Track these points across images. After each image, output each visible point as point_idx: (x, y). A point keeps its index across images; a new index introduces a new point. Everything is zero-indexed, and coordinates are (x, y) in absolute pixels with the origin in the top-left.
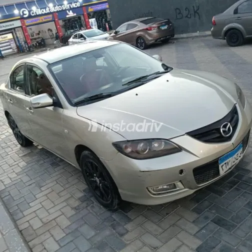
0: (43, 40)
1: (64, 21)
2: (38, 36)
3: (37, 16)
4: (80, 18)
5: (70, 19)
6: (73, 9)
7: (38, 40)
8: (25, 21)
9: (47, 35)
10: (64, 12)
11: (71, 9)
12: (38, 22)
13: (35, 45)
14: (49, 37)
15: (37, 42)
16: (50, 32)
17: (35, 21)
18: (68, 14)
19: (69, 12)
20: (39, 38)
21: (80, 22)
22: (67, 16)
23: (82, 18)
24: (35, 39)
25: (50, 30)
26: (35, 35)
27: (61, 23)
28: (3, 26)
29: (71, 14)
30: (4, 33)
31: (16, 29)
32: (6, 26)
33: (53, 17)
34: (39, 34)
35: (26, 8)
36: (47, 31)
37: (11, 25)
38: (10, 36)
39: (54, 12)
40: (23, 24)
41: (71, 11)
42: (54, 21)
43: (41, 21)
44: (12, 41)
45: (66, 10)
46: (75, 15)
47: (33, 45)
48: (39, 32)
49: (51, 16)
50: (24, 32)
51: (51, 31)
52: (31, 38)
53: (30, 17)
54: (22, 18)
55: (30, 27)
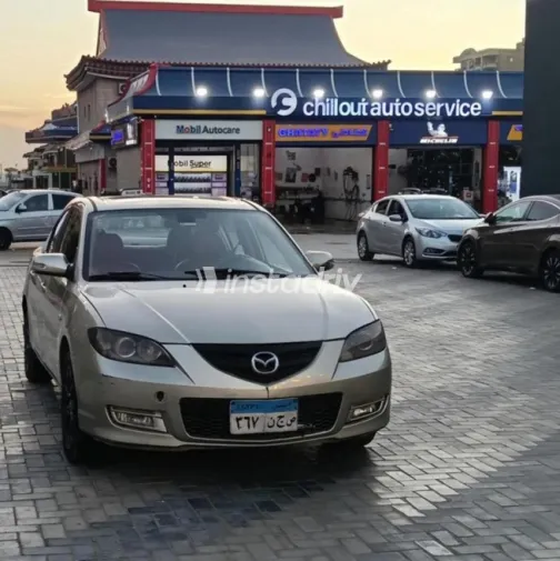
0: (321, 200)
1: (411, 153)
2: (307, 184)
3: (321, 119)
4: (468, 155)
5: (434, 150)
6: (452, 123)
7: (301, 196)
8: (279, 127)
9: (337, 188)
10: (418, 124)
11: (444, 119)
12: (321, 138)
13: (287, 208)
14: (340, 193)
15: (298, 202)
16: (349, 178)
17: (311, 133)
18: (428, 135)
19: (435, 128)
20: (309, 190)
21: (467, 169)
22: (423, 141)
23: (478, 158)
24: (296, 191)
25: (352, 173)
26: (299, 175)
27: (397, 156)
28: (206, 130)
29: (440, 135)
30: (204, 149)
31: (243, 146)
32: (216, 130)
33: (374, 131)
34: (312, 178)
35: (295, 90)
36: (340, 173)
37: (230, 131)
38: (218, 163)
39: (382, 118)
40: (268, 134)
41: (442, 128)
42: (374, 147)
43: (328, 138)
44: (219, 179)
45: (425, 118)
46: (454, 141)
47: (283, 207)
48: (318, 171)
49: (368, 128)
50: (265, 160)
51: (355, 176)
52: (282, 183)
53: (297, 117)
54: (270, 117)
55: (292, 150)
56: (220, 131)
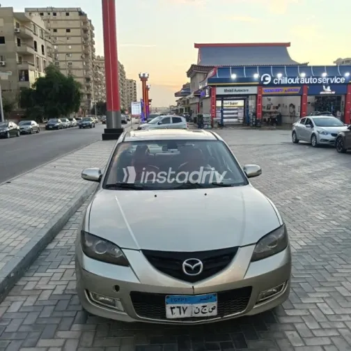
1: (317, 98)
2: (274, 110)
3: (280, 85)
4: (339, 98)
5: (326, 97)
6: (333, 86)
7: (272, 115)
8: (264, 89)
9: (287, 111)
10: (319, 86)
11: (330, 84)
12: (280, 93)
13: (267, 120)
14: (288, 114)
15: (271, 117)
16: (291, 108)
17: (277, 90)
18: (324, 91)
19: (326, 88)
20: (275, 112)
21: (339, 104)
22: (321, 93)
23: (343, 99)
24: (270, 113)
25: (292, 106)
26: (272, 107)
27: (311, 99)
28: (235, 90)
29: (328, 91)
30: (235, 98)
31: (250, 97)
32: (239, 91)
33: (302, 90)
34: (277, 108)
35: (270, 74)
36: (288, 106)
37: (245, 91)
38: (241, 103)
39: (305, 84)
40: (260, 91)
41: (329, 88)
42: (301, 96)
43: (283, 93)
44: (241, 109)
45: (322, 84)
46: (334, 93)
47: (265, 120)
48: (279, 105)
49: (299, 88)
50: (258, 101)
51: (294, 107)
52: (265, 110)
54: (261, 85)
55: (269, 97)
56: (241, 91)
